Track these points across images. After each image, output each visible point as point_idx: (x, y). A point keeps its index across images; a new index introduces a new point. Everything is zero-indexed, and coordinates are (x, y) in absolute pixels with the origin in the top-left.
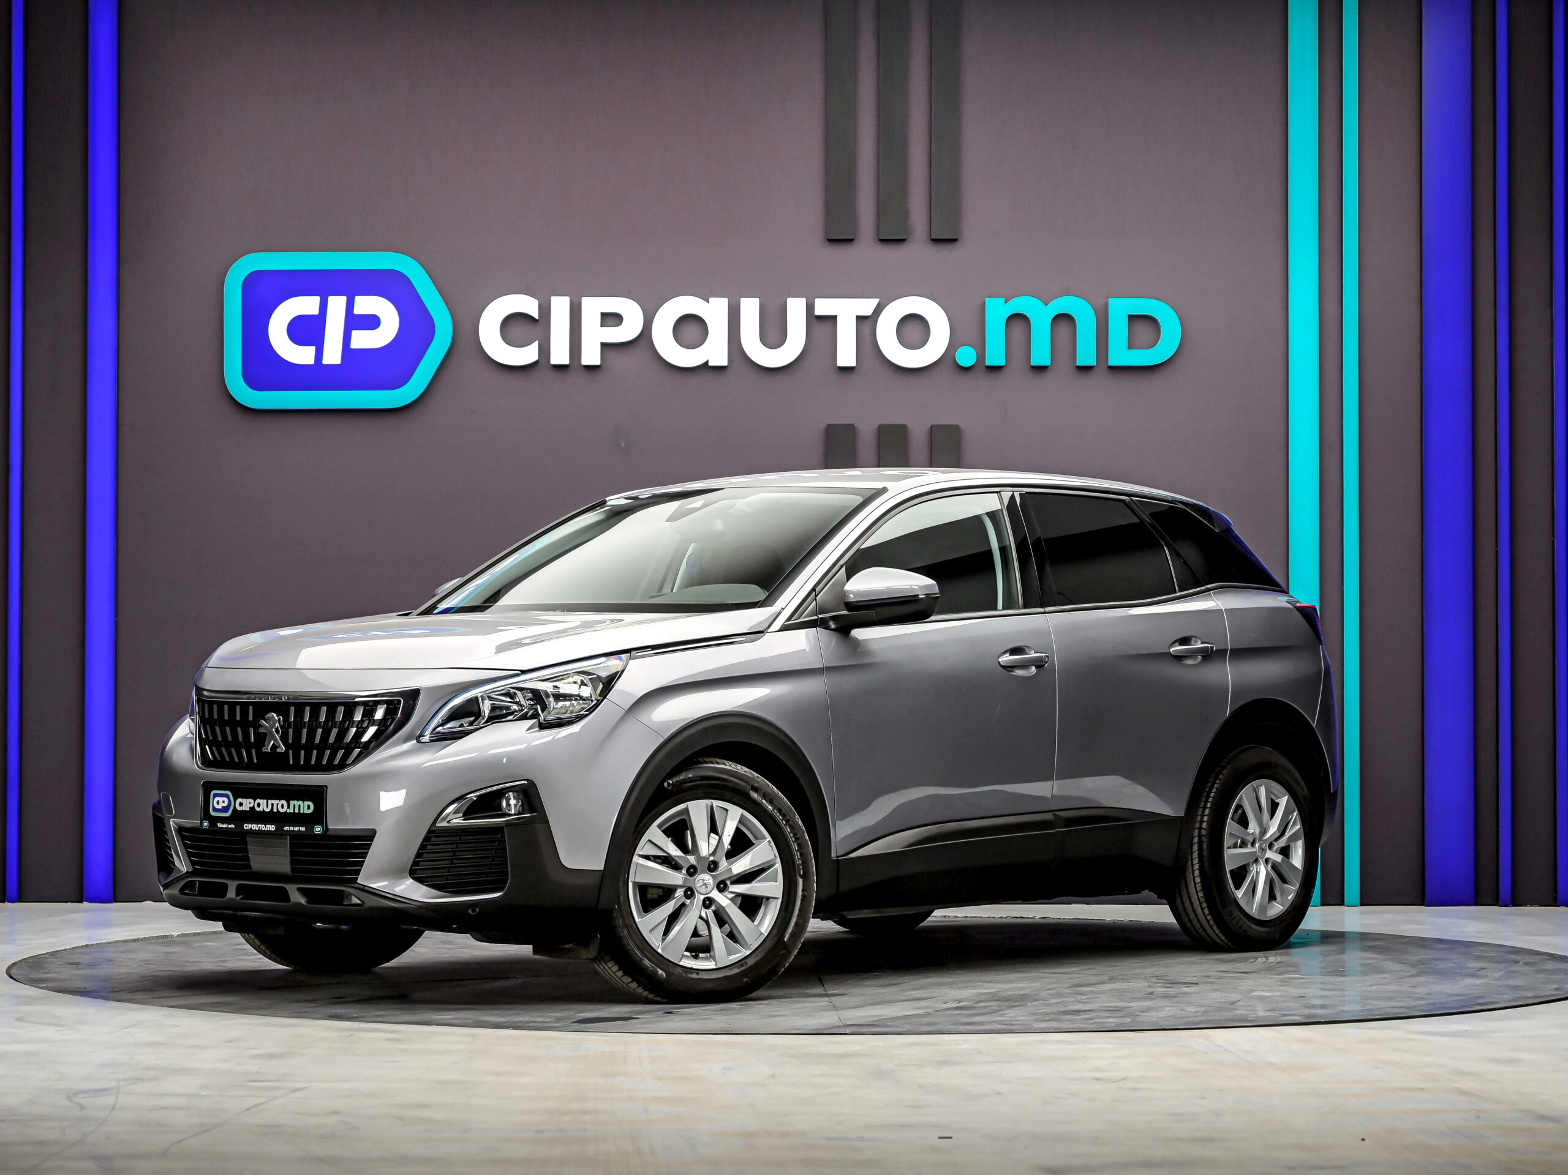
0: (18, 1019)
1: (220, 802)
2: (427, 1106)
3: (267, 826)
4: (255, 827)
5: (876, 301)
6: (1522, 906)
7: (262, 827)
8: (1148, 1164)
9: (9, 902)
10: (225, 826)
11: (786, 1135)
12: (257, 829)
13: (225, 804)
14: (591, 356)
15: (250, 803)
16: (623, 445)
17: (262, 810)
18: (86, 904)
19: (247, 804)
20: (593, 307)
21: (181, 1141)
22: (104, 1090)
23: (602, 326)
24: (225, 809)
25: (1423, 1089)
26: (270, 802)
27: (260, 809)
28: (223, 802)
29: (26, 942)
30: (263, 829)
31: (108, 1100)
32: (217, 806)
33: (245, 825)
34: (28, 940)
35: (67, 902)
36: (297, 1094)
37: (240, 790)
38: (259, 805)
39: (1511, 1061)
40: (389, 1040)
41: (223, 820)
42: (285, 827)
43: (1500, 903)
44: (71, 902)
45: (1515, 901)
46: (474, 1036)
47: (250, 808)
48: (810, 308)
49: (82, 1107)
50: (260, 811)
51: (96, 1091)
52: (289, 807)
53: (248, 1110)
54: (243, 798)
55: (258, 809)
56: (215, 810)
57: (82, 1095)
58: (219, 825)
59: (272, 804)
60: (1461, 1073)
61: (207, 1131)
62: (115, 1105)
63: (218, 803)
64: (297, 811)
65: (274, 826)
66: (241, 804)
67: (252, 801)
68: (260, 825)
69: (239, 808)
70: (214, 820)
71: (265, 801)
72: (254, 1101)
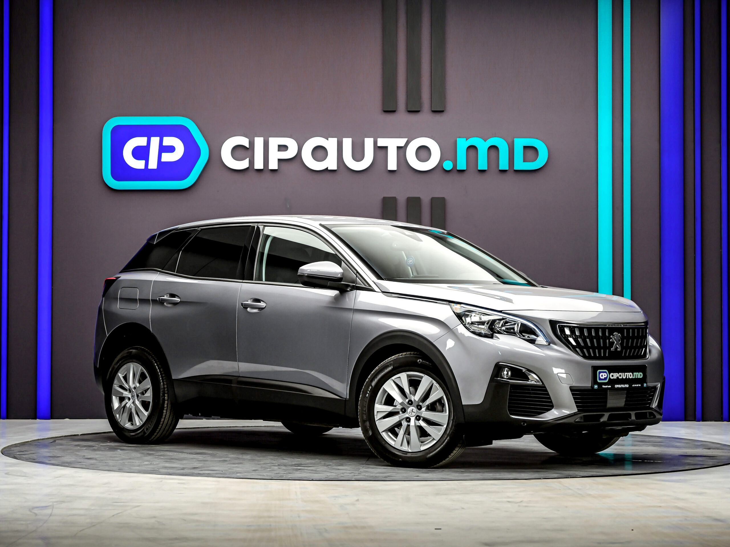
0: (6, 474)
1: (603, 375)
2: (196, 514)
3: (625, 385)
4: (619, 386)
5: (406, 139)
6: (706, 421)
7: (623, 386)
8: (531, 541)
9: (2, 419)
10: (606, 387)
11: (363, 528)
12: (621, 387)
13: (606, 376)
14: (273, 165)
15: (617, 375)
16: (288, 206)
17: (622, 378)
18: (38, 420)
19: (615, 375)
20: (274, 142)
21: (82, 530)
22: (46, 507)
23: (278, 151)
24: (605, 379)
25: (660, 506)
26: (626, 374)
27: (621, 377)
28: (605, 375)
29: (10, 438)
30: (623, 387)
31: (48, 511)
32: (601, 378)
33: (616, 385)
34: (11, 436)
35: (29, 419)
36: (136, 509)
37: (611, 369)
38: (620, 376)
39: (701, 494)
40: (179, 483)
41: (605, 384)
42: (632, 385)
43: (696, 420)
44: (31, 419)
45: (703, 419)
46: (218, 481)
47: (617, 377)
48: (375, 143)
49: (36, 515)
50: (621, 378)
51: (42, 507)
52: (633, 376)
53: (113, 516)
54: (613, 373)
55: (620, 378)
56: (600, 379)
57: (36, 509)
58: (604, 386)
59: (626, 375)
60: (678, 499)
61: (94, 526)
62: (51, 513)
63: (602, 376)
64: (636, 377)
65: (628, 385)
66: (612, 376)
67: (617, 374)
68: (622, 385)
69: (612, 378)
70: (600, 385)
71: (623, 374)
72: (116, 512)
